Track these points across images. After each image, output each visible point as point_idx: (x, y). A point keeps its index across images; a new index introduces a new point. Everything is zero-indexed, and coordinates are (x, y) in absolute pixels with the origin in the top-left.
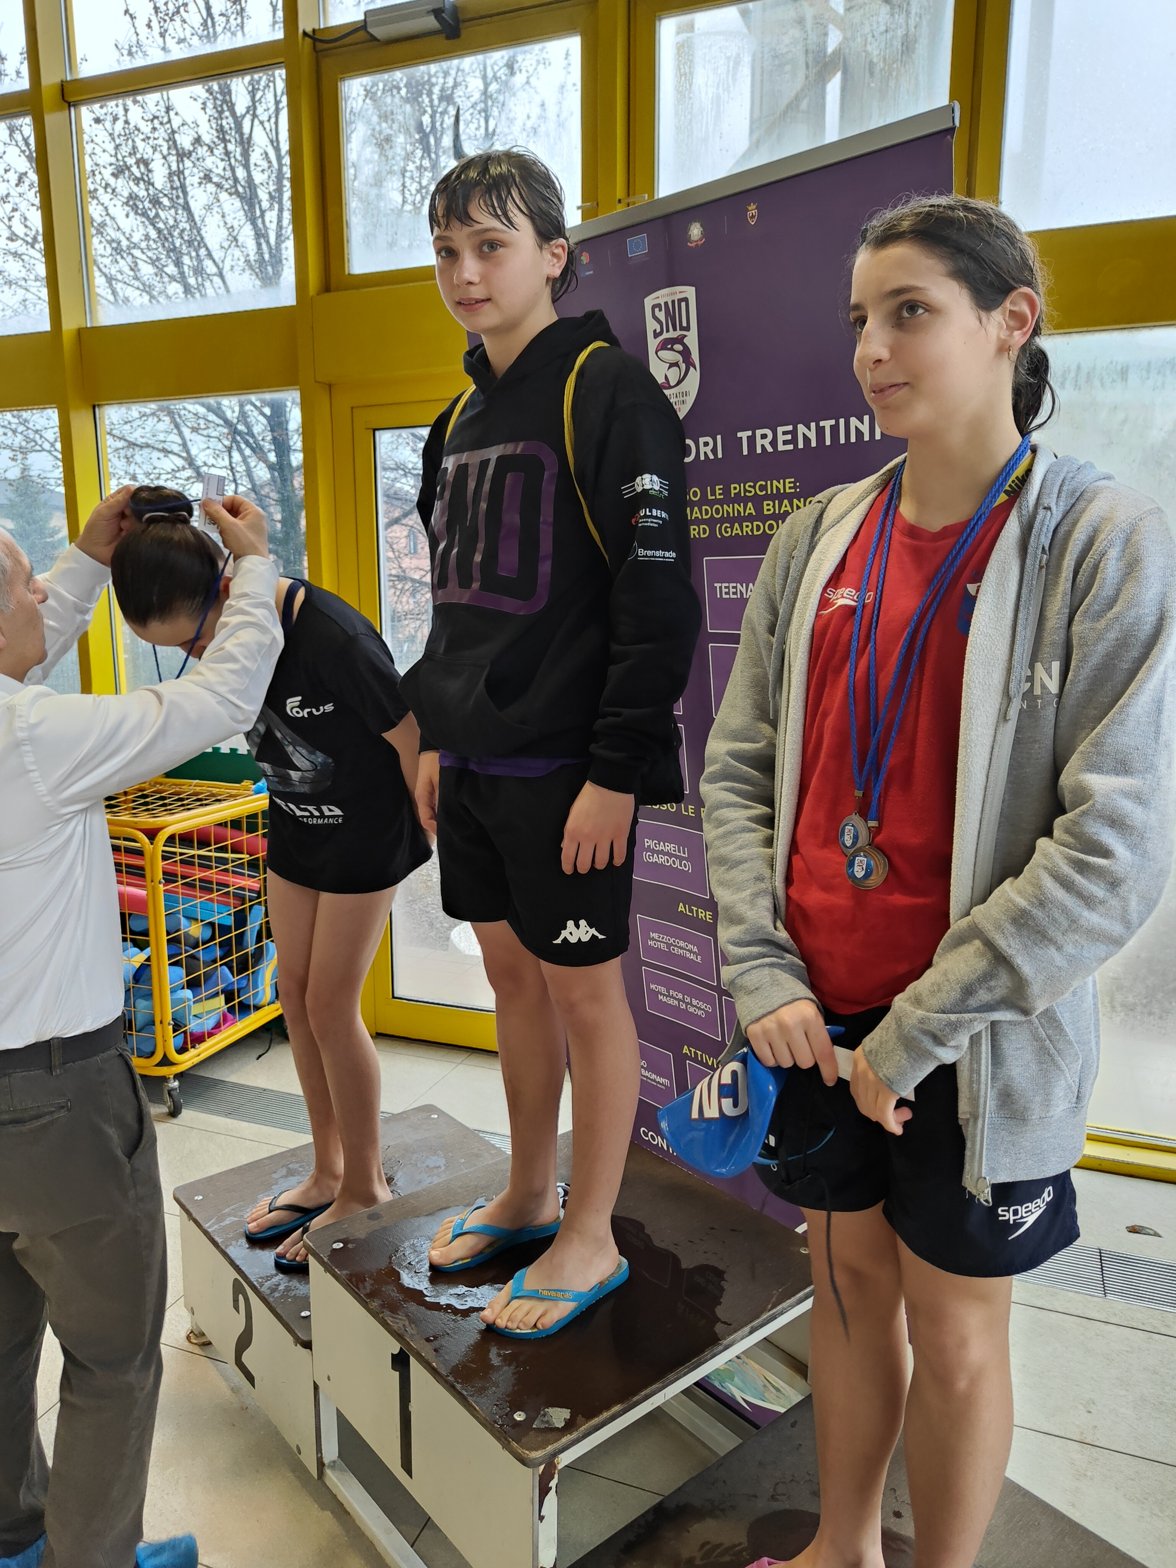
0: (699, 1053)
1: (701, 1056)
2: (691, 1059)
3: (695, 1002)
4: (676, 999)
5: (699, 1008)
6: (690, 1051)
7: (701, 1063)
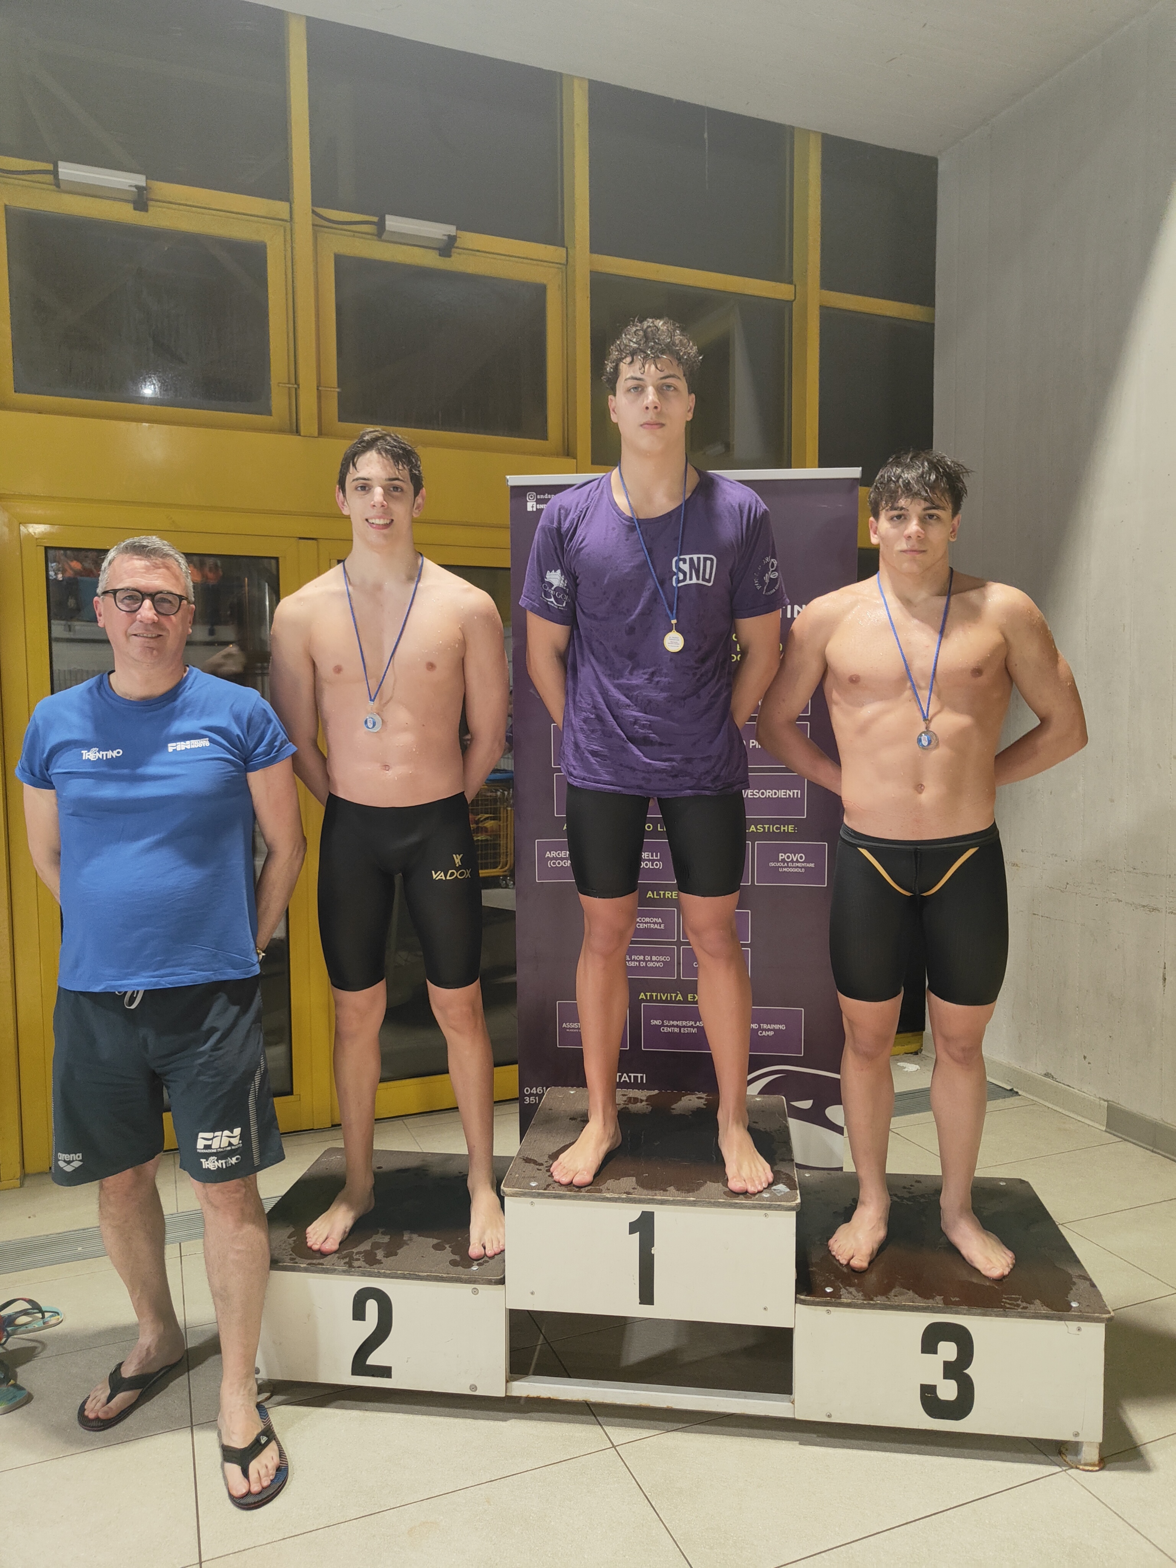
0: (654, 994)
1: (657, 996)
2: (646, 1001)
3: (654, 958)
4: (637, 961)
5: (658, 962)
6: (646, 996)
7: (656, 1001)
